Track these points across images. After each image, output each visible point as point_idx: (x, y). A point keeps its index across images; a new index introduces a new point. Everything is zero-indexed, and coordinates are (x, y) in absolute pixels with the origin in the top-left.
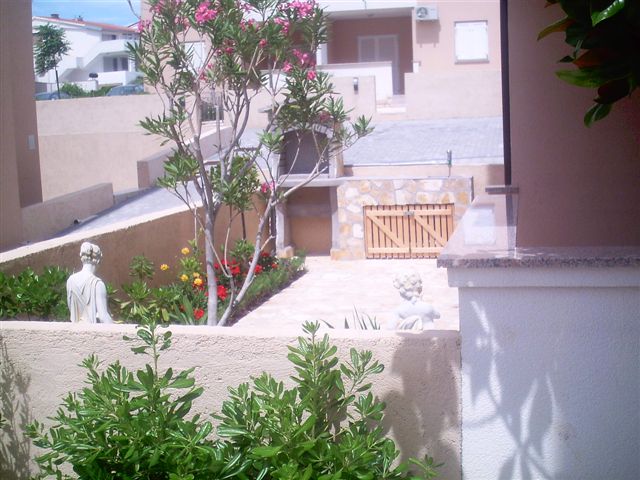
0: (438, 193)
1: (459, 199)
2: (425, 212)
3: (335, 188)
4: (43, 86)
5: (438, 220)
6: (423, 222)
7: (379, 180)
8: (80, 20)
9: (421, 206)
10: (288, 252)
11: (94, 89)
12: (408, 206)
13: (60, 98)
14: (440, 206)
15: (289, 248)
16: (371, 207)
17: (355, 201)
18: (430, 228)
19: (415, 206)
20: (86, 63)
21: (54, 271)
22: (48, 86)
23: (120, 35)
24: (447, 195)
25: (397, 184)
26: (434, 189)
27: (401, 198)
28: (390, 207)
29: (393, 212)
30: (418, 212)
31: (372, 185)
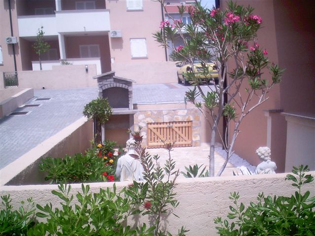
0: (185, 116)
1: (195, 119)
2: (178, 125)
3: (133, 115)
5: (184, 129)
6: (177, 130)
7: (156, 111)
9: (176, 122)
12: (169, 122)
14: (185, 122)
16: (151, 124)
17: (143, 121)
18: (180, 132)
19: (173, 122)
24: (189, 117)
25: (164, 112)
26: (183, 114)
27: (166, 119)
28: (160, 123)
29: (162, 126)
30: (175, 125)
31: (152, 113)
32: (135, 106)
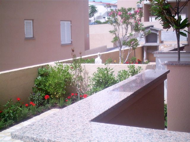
3: (158, 46)
4: (90, 21)
7: (169, 44)
8: (101, 2)
10: (146, 61)
11: (104, 21)
13: (95, 24)
15: (147, 60)
20: (102, 14)
21: (93, 59)
22: (92, 21)
23: (112, 6)
25: (173, 45)
31: (167, 45)
32: (162, 42)
